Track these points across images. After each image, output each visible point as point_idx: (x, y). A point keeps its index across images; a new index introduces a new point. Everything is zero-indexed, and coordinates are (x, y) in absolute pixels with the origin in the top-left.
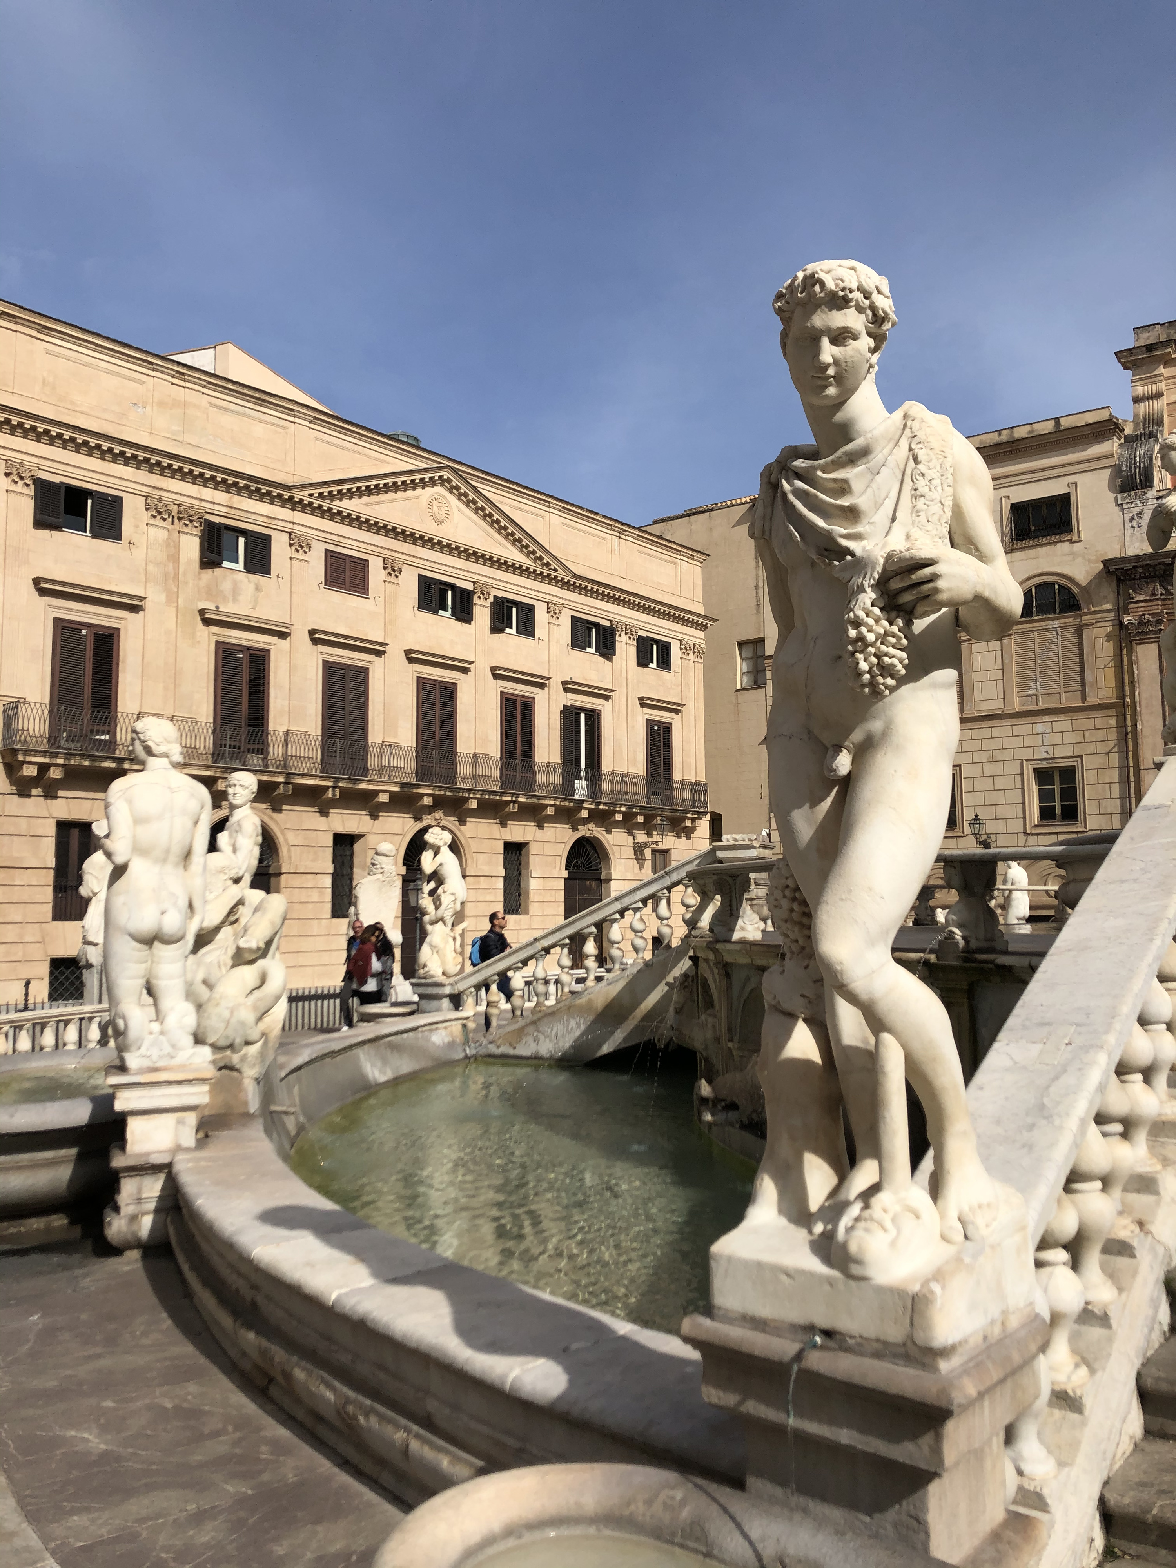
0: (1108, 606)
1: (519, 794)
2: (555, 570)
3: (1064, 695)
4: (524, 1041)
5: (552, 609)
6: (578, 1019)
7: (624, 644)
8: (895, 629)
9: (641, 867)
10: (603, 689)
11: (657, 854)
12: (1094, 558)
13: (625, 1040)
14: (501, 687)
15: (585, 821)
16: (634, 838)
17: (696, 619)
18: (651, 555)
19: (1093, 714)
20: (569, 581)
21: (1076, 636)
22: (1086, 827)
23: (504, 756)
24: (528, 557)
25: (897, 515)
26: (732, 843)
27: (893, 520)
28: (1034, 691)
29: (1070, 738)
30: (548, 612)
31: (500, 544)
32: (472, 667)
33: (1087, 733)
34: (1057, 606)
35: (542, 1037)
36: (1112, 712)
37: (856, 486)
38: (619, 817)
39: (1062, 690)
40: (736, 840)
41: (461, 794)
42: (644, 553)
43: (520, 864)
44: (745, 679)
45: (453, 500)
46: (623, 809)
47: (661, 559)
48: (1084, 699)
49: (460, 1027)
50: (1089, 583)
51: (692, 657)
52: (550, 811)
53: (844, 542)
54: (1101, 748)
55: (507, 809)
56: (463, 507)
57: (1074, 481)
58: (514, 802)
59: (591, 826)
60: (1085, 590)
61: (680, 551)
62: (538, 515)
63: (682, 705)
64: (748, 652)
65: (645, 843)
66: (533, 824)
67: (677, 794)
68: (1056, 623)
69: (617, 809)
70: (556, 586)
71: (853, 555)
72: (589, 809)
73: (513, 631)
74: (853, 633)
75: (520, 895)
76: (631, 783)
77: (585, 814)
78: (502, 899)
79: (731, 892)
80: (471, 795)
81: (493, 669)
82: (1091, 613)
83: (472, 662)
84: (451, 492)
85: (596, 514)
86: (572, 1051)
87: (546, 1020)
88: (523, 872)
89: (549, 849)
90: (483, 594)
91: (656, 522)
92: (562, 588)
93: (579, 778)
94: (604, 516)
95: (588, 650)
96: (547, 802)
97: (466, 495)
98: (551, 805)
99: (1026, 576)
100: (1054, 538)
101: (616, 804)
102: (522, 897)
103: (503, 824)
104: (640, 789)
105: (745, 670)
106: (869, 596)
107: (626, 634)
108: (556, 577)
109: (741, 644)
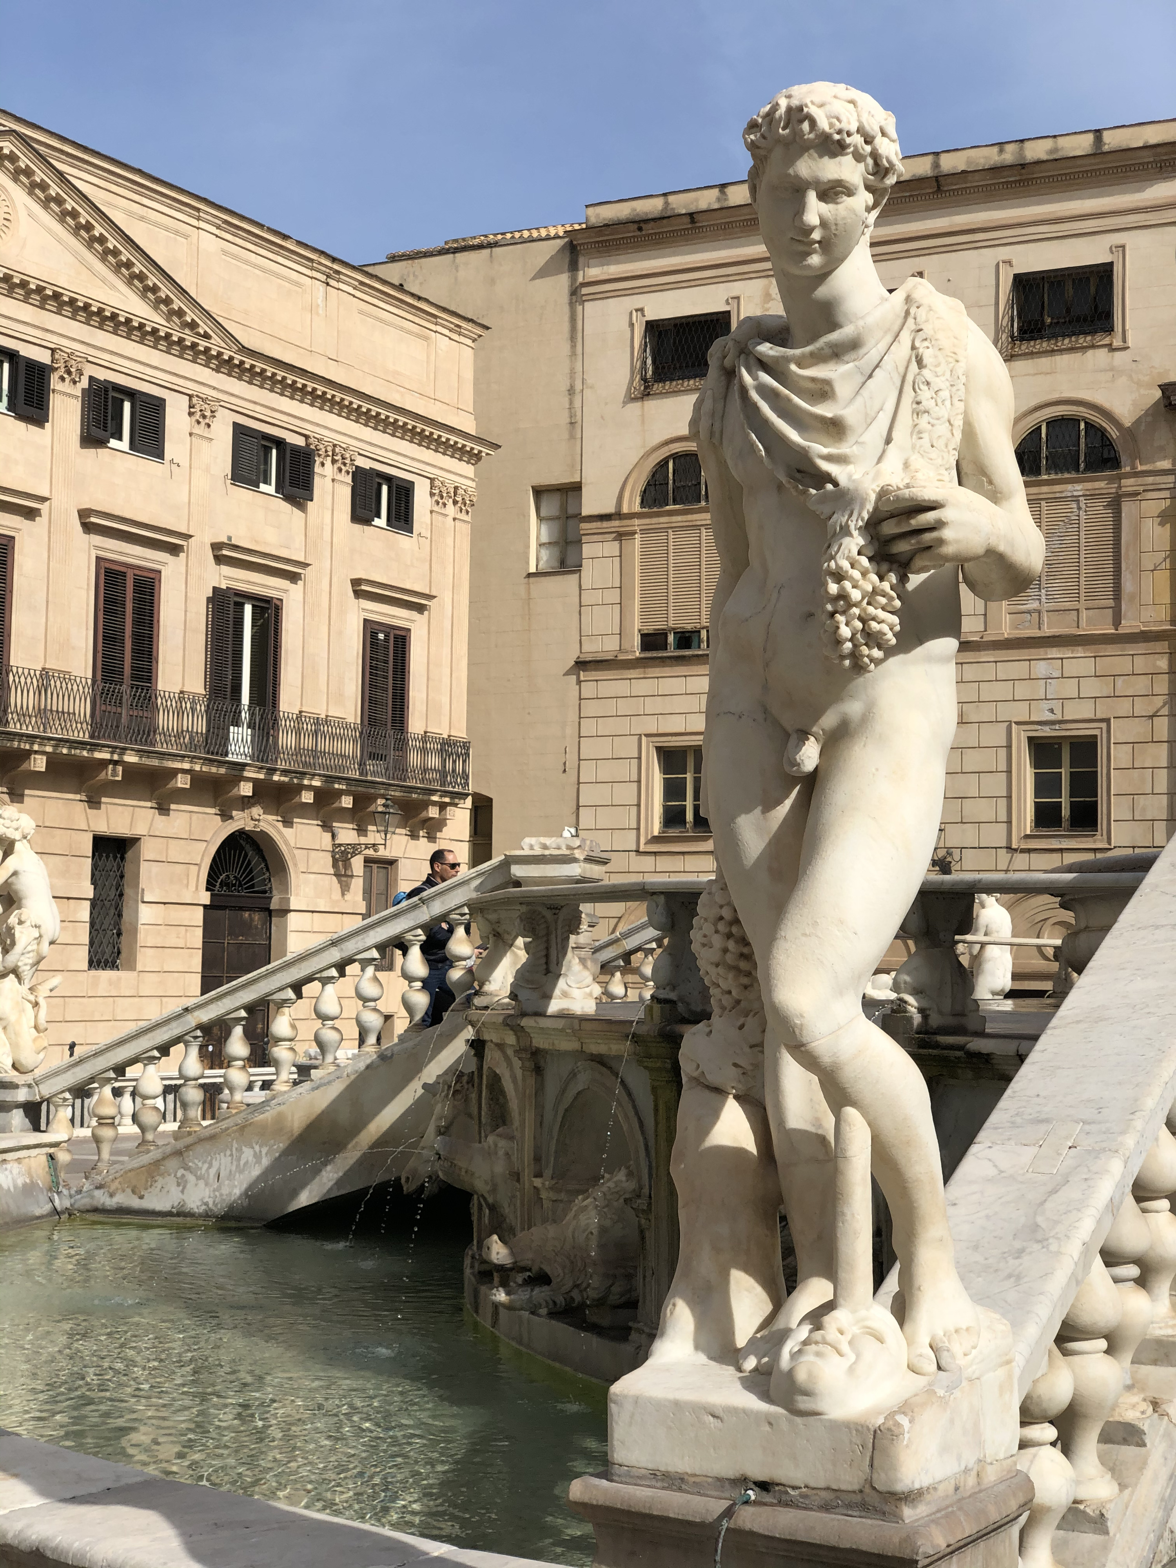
0: (1166, 464)
1: (125, 749)
2: (206, 336)
3: (1084, 614)
4: (159, 1185)
5: (197, 409)
6: (257, 1148)
7: (328, 480)
8: (886, 586)
9: (345, 888)
10: (288, 561)
11: (375, 866)
12: (1146, 379)
13: (339, 1183)
14: (97, 547)
15: (245, 803)
16: (334, 836)
17: (461, 442)
18: (381, 321)
19: (1131, 649)
20: (231, 358)
21: (1109, 512)
22: (1109, 843)
23: (99, 677)
24: (156, 308)
25: (895, 435)
26: (538, 851)
27: (888, 441)
28: (1035, 605)
29: (1091, 688)
30: (191, 414)
31: (104, 280)
32: (44, 507)
33: (1120, 681)
34: (1082, 458)
35: (191, 1178)
36: (1163, 646)
37: (843, 390)
38: (307, 797)
39: (1082, 606)
40: (545, 847)
41: (16, 744)
42: (370, 316)
43: (122, 877)
44: (545, 554)
45: (18, 194)
46: (316, 783)
47: (402, 329)
48: (1117, 623)
49: (44, 1159)
50: (1138, 422)
51: (451, 509)
52: (182, 782)
53: (825, 466)
54: (1142, 707)
55: (102, 776)
56: (37, 209)
57: (1120, 242)
58: (116, 763)
59: (256, 811)
60: (1129, 433)
61: (435, 317)
62: (177, 232)
63: (430, 597)
64: (551, 506)
65: (354, 846)
66: (149, 804)
67: (414, 759)
68: (1078, 489)
69: (306, 782)
70: (207, 366)
71: (836, 484)
72: (255, 782)
73: (124, 445)
74: (833, 588)
75: (119, 934)
76: (333, 736)
77: (246, 789)
78: (86, 941)
79: (548, 934)
80: (36, 747)
81: (84, 514)
82: (1136, 474)
83: (44, 499)
84: (16, 180)
85: (285, 237)
86: (246, 1203)
87: (199, 1149)
88: (128, 891)
89: (176, 852)
90: (69, 373)
91: (393, 259)
92: (217, 370)
93: (237, 723)
94: (300, 243)
95: (263, 487)
96: (177, 765)
97: (44, 187)
98: (184, 771)
99: (1033, 403)
100: (1083, 340)
101: (305, 773)
102: (123, 938)
103: (93, 802)
104: (350, 748)
105: (544, 539)
106: (855, 542)
107: (334, 462)
108: (207, 350)
109: (539, 492)
